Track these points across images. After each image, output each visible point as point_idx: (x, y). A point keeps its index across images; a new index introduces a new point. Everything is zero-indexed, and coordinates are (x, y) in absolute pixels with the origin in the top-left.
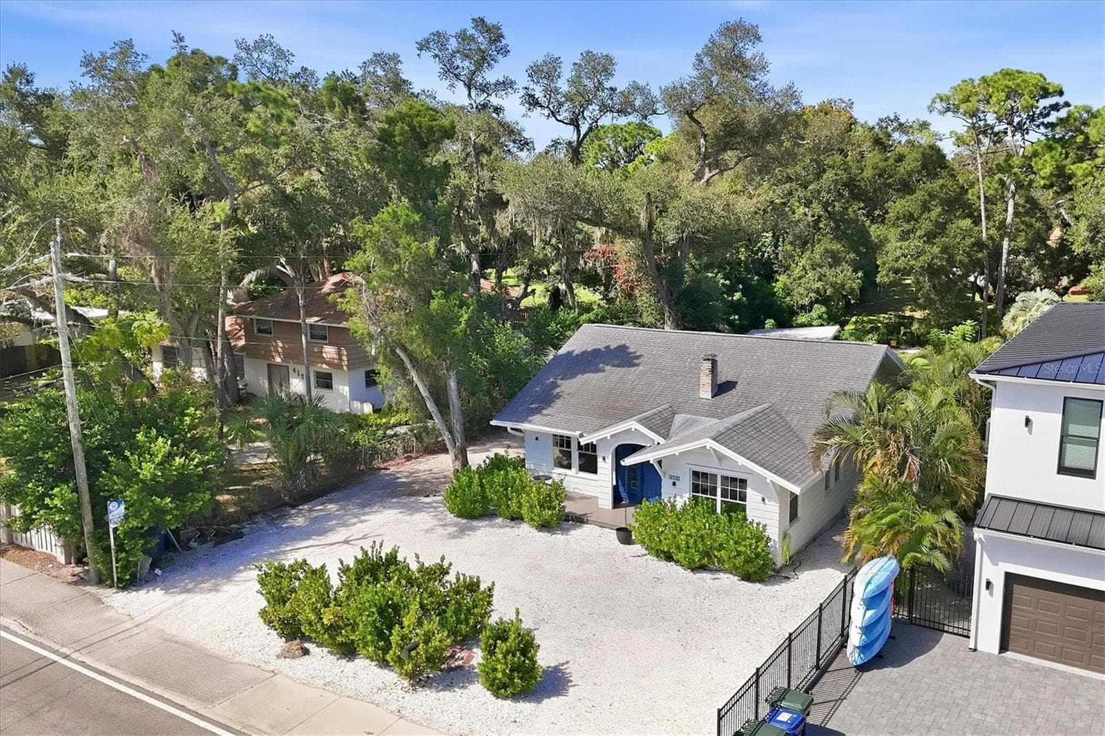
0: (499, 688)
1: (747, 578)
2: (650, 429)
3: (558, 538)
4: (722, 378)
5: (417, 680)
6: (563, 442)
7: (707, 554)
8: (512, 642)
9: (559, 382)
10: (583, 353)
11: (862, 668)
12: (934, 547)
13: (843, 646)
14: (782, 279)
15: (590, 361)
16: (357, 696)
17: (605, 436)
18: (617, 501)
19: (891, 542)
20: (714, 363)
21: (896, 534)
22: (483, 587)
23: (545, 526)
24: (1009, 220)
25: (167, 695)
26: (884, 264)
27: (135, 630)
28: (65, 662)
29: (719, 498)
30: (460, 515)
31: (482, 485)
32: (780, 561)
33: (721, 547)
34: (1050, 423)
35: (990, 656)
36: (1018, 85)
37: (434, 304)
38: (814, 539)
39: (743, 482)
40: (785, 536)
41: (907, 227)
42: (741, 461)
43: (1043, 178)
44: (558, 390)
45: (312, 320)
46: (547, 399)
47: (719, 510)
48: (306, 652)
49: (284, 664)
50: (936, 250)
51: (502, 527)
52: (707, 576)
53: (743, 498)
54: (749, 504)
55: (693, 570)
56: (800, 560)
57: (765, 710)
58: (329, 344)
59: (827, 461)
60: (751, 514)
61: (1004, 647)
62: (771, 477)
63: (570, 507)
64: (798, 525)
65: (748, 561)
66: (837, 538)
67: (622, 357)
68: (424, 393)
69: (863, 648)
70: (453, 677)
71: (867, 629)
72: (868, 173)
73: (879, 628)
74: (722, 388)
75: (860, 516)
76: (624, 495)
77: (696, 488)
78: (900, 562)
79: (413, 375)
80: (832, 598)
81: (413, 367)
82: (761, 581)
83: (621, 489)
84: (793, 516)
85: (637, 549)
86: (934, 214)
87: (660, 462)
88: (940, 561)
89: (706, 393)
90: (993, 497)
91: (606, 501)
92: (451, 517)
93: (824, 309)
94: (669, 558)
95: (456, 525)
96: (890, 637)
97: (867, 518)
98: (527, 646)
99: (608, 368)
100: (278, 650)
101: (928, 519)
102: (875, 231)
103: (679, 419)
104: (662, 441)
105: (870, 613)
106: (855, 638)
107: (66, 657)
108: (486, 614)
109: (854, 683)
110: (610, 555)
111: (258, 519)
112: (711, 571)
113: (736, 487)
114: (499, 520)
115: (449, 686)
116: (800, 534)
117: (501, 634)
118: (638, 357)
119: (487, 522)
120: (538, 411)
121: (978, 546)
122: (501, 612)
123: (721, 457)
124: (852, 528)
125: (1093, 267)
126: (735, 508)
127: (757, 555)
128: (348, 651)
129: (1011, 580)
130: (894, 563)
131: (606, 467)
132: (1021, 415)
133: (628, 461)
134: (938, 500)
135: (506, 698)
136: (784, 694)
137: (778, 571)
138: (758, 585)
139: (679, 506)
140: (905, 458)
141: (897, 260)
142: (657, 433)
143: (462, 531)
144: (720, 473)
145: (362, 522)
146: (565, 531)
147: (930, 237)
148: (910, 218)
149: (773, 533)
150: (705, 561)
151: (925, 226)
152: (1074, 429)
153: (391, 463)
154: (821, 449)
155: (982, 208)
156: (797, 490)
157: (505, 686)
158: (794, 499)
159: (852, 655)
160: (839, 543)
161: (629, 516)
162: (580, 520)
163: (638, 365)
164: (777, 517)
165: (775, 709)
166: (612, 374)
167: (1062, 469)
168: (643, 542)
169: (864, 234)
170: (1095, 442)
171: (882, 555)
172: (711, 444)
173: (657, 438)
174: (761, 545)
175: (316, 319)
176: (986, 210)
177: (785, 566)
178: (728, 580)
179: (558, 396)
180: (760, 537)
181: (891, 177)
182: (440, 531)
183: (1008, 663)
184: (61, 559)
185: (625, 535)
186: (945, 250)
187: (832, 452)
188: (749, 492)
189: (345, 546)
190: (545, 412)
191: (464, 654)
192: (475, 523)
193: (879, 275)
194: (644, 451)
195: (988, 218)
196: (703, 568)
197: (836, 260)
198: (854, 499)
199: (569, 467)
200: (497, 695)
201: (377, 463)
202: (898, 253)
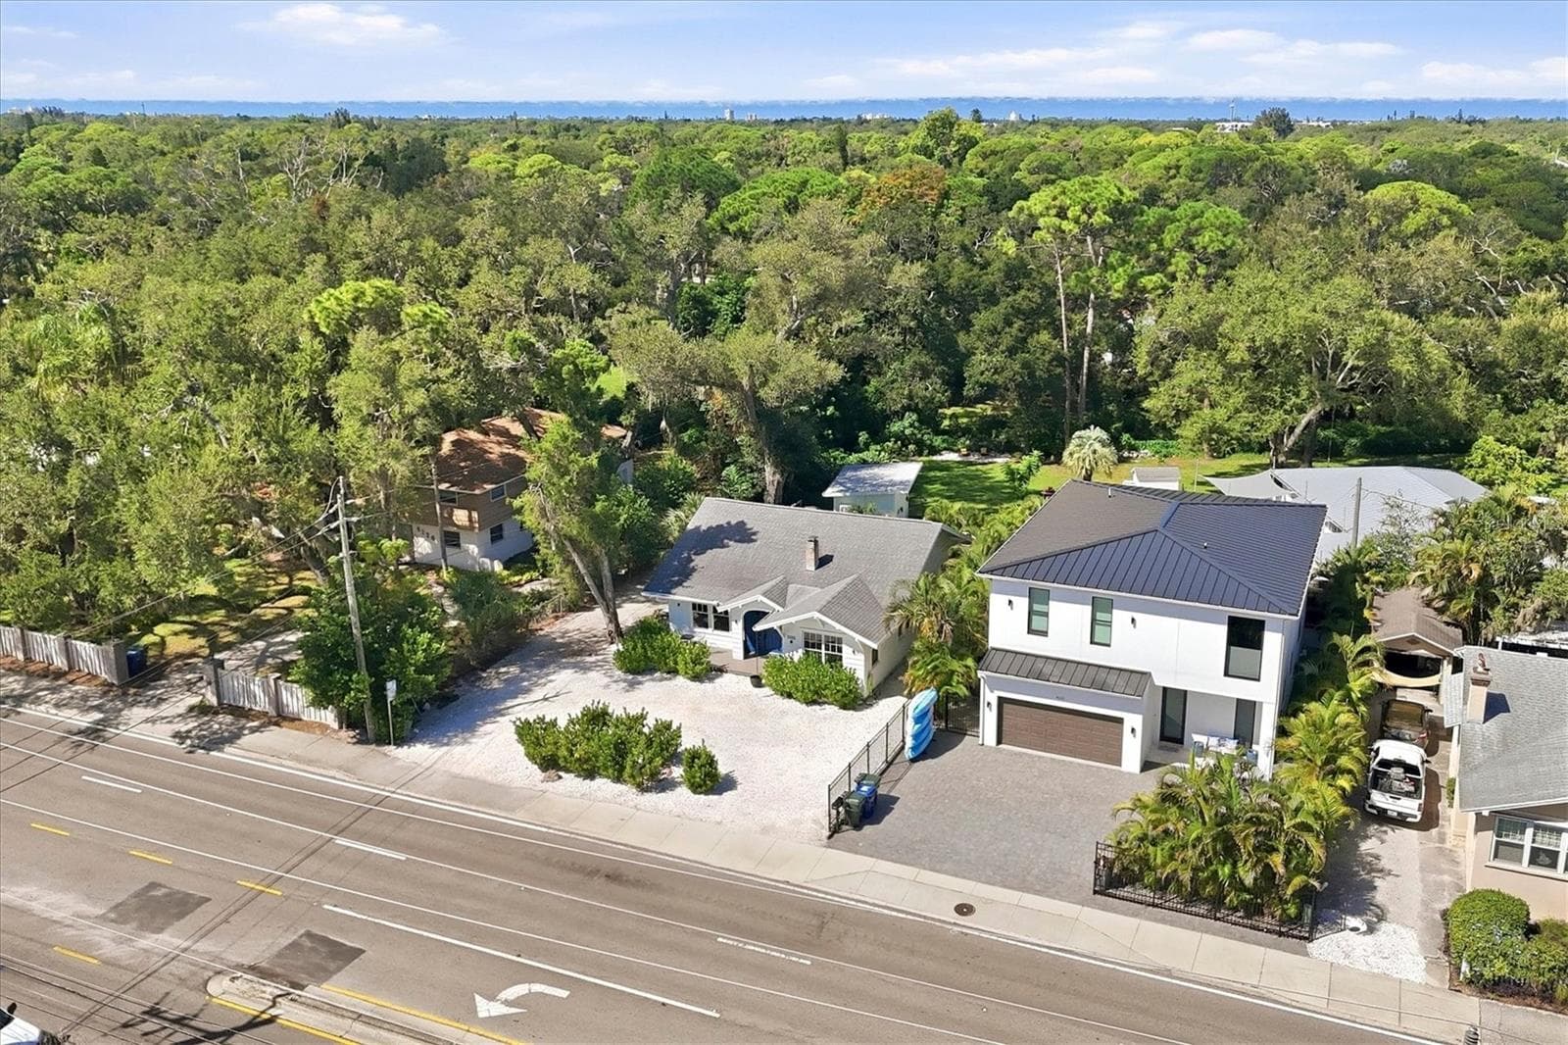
0: (696, 788)
1: (844, 707)
2: (772, 600)
3: (707, 686)
4: (822, 553)
5: (643, 789)
6: (699, 608)
7: (816, 692)
8: (703, 760)
9: (693, 557)
10: (710, 528)
11: (913, 761)
12: (958, 682)
13: (903, 748)
14: (874, 383)
15: (714, 538)
16: (605, 800)
17: (736, 605)
18: (747, 655)
19: (932, 681)
20: (816, 542)
21: (936, 674)
22: (674, 727)
23: (697, 678)
24: (1089, 330)
25: (480, 809)
26: (970, 376)
27: (427, 773)
28: (394, 796)
29: (823, 651)
30: (628, 671)
31: (643, 648)
32: (866, 694)
33: (826, 688)
34: (1022, 603)
35: (991, 747)
36: (1093, 199)
37: (598, 507)
38: (891, 674)
39: (840, 641)
40: (869, 676)
41: (991, 340)
42: (838, 627)
43: (1118, 291)
44: (692, 564)
45: (444, 486)
46: (685, 573)
47: (823, 660)
48: (560, 777)
49: (549, 786)
50: (1017, 367)
51: (661, 680)
52: (817, 707)
53: (840, 650)
54: (844, 655)
55: (807, 704)
56: (879, 693)
57: (854, 786)
58: (460, 507)
59: (894, 627)
60: (846, 662)
61: (999, 742)
62: (858, 637)
63: (715, 661)
64: (878, 666)
65: (845, 696)
66: (900, 678)
67: (741, 533)
68: (583, 571)
69: (913, 749)
70: (664, 785)
71: (915, 737)
72: (954, 281)
73: (924, 736)
74: (823, 561)
75: (915, 663)
76: (751, 648)
77: (807, 644)
78: (938, 692)
79: (575, 557)
80: (895, 718)
81: (574, 550)
82: (854, 709)
83: (749, 643)
84: (875, 660)
85: (767, 690)
86: (1014, 330)
87: (781, 627)
88: (963, 691)
89: (811, 566)
90: (993, 649)
91: (739, 653)
92: (619, 673)
93: (915, 417)
94: (790, 696)
95: (625, 681)
96: (933, 740)
97: (918, 666)
98: (711, 762)
99: (731, 543)
100: (541, 778)
101: (955, 665)
102: (963, 340)
103: (792, 588)
104: (781, 609)
105: (918, 726)
106: (909, 742)
107: (393, 792)
108: (678, 745)
109: (908, 769)
110: (747, 696)
111: (461, 682)
112: (819, 704)
113: (835, 644)
114: (657, 674)
115: (663, 790)
116: (879, 672)
117: (694, 755)
118: (754, 534)
119: (648, 677)
120: (679, 584)
121: (982, 681)
122: (688, 742)
123: (823, 623)
124: (910, 671)
125: (1153, 389)
126: (835, 660)
127: (850, 691)
128: (590, 775)
129: (1001, 701)
130: (934, 693)
131: (737, 628)
132: (1007, 598)
133: (758, 628)
134: (963, 651)
135: (700, 793)
136: (864, 777)
137: (865, 701)
138: (851, 712)
139: (796, 660)
140: (942, 626)
141: (982, 373)
142: (777, 603)
143: (632, 685)
144: (823, 634)
145: (550, 681)
146: (711, 680)
147: (1011, 352)
148: (994, 331)
149: (861, 674)
150: (815, 697)
151: (1006, 341)
152: (1036, 607)
153: (544, 623)
154: (889, 619)
155: (1063, 317)
156: (875, 646)
157: (700, 786)
158: (875, 652)
159: (908, 754)
160: (902, 681)
161: (759, 664)
162: (721, 670)
163: (755, 541)
164: (863, 663)
165: (860, 785)
166: (735, 549)
167: (1030, 631)
168: (771, 686)
169: (953, 343)
170: (1046, 615)
171: (928, 688)
172: (817, 615)
173: (777, 607)
174: (853, 684)
175: (447, 485)
176: (1066, 319)
177: (869, 697)
178: (831, 710)
179: (694, 570)
180: (852, 679)
181: (975, 287)
182: (614, 685)
183: (1000, 751)
184: (336, 726)
185: (757, 681)
186: (1025, 365)
187: (897, 620)
188: (845, 648)
189: (546, 703)
190: (685, 584)
191: (666, 771)
192: (640, 678)
193: (966, 389)
194: (769, 617)
195: (1069, 326)
196: (814, 702)
197: (926, 375)
198: (911, 652)
199: (706, 626)
200: (695, 792)
201: (533, 625)
202: (983, 367)
